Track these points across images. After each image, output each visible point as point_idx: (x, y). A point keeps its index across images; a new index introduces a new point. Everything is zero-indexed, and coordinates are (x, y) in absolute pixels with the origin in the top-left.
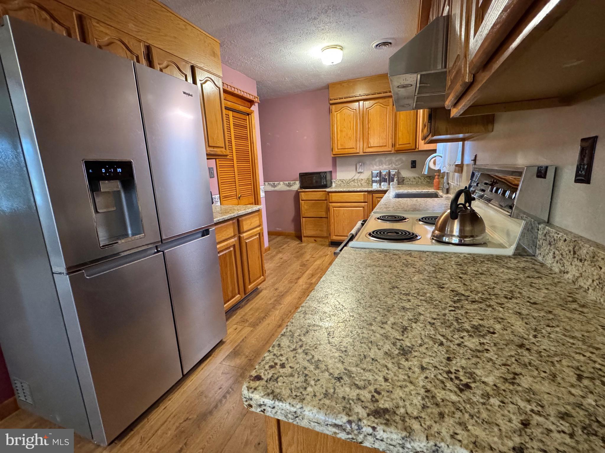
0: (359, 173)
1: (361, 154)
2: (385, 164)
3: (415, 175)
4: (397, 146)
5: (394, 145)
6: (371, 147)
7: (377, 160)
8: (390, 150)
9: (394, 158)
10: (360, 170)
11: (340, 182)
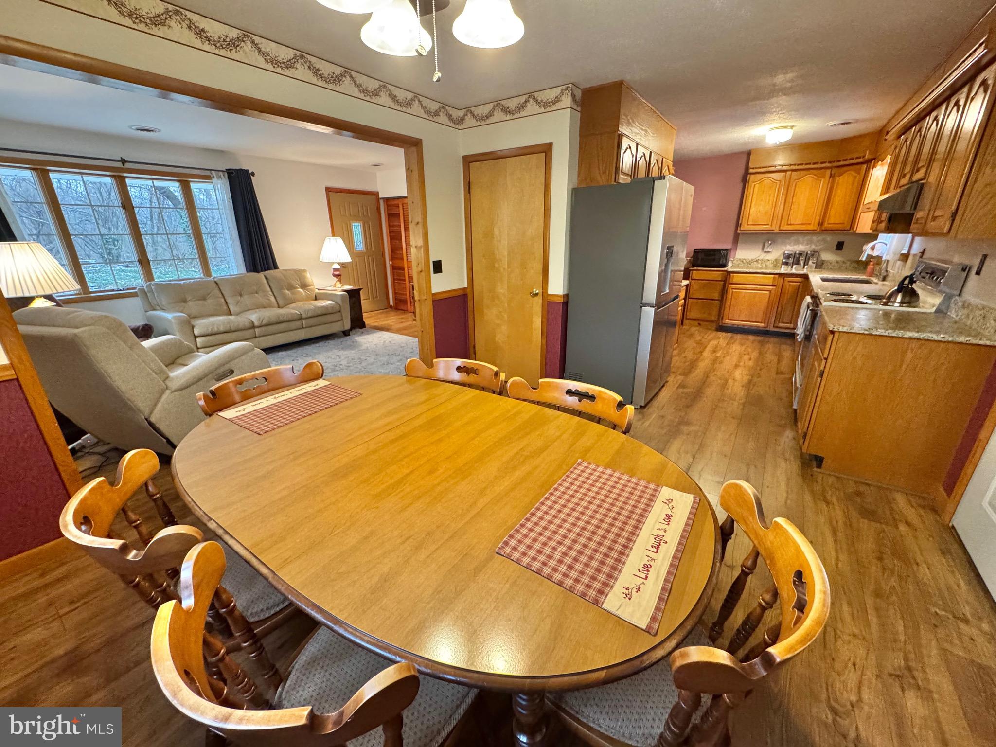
0: (765, 252)
1: (777, 231)
2: (802, 244)
3: (839, 259)
4: (826, 225)
5: (821, 224)
6: (791, 224)
7: (792, 238)
8: (815, 228)
9: (815, 238)
10: (768, 250)
11: (739, 262)
